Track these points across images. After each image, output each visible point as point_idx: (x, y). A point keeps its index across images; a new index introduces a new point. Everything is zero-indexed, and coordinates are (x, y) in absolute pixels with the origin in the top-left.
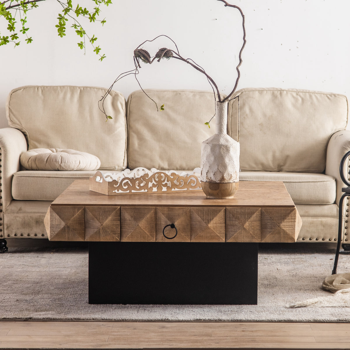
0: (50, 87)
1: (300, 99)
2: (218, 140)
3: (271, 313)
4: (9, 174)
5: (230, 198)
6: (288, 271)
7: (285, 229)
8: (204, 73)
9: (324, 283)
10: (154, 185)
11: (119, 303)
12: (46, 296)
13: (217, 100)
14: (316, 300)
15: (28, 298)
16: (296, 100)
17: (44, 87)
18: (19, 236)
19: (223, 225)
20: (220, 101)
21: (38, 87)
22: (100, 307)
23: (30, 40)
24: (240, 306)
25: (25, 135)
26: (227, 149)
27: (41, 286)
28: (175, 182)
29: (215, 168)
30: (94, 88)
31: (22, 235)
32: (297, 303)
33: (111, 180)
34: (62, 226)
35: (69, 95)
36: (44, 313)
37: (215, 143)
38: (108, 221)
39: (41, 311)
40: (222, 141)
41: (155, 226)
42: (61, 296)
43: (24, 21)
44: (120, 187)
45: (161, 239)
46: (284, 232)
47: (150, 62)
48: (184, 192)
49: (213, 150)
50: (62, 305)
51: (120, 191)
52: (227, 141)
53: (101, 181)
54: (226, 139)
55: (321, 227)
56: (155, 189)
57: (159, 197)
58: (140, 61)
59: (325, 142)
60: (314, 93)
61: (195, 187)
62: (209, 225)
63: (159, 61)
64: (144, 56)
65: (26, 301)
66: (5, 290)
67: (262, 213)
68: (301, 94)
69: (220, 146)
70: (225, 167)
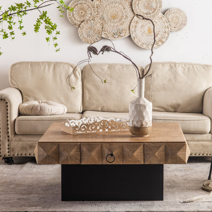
0: (36, 62)
1: (187, 68)
2: (139, 102)
3: (171, 206)
4: (13, 119)
5: (147, 136)
6: (182, 176)
7: (180, 156)
8: (130, 60)
9: (204, 185)
10: (100, 128)
11: (80, 201)
12: (35, 195)
13: (138, 77)
14: (198, 197)
15: (25, 197)
16: (185, 69)
17: (32, 62)
18: (20, 155)
19: (143, 154)
20: (140, 78)
21: (28, 63)
22: (68, 203)
23: (25, 34)
24: (153, 201)
25: (21, 92)
26: (145, 107)
27: (33, 188)
28: (113, 125)
29: (137, 119)
30: (62, 63)
31: (21, 155)
32: (187, 200)
33: (74, 125)
34: (45, 156)
35: (47, 68)
36: (34, 208)
37: (137, 103)
38: (73, 152)
39: (33, 206)
40: (142, 102)
41: (101, 154)
42: (45, 195)
43: (21, 22)
44: (80, 129)
45: (105, 162)
46: (179, 158)
47: (97, 54)
48: (119, 132)
49: (136, 108)
50: (45, 202)
51: (80, 132)
52: (144, 102)
53: (68, 126)
54: (144, 101)
55: (201, 147)
56: (101, 130)
57: (104, 136)
58: (91, 53)
59: (202, 94)
60: (195, 64)
61: (125, 128)
62: (134, 154)
63: (102, 54)
64: (94, 51)
65: (24, 199)
66: (11, 191)
67: (166, 147)
68: (187, 65)
69: (140, 105)
70: (143, 118)
